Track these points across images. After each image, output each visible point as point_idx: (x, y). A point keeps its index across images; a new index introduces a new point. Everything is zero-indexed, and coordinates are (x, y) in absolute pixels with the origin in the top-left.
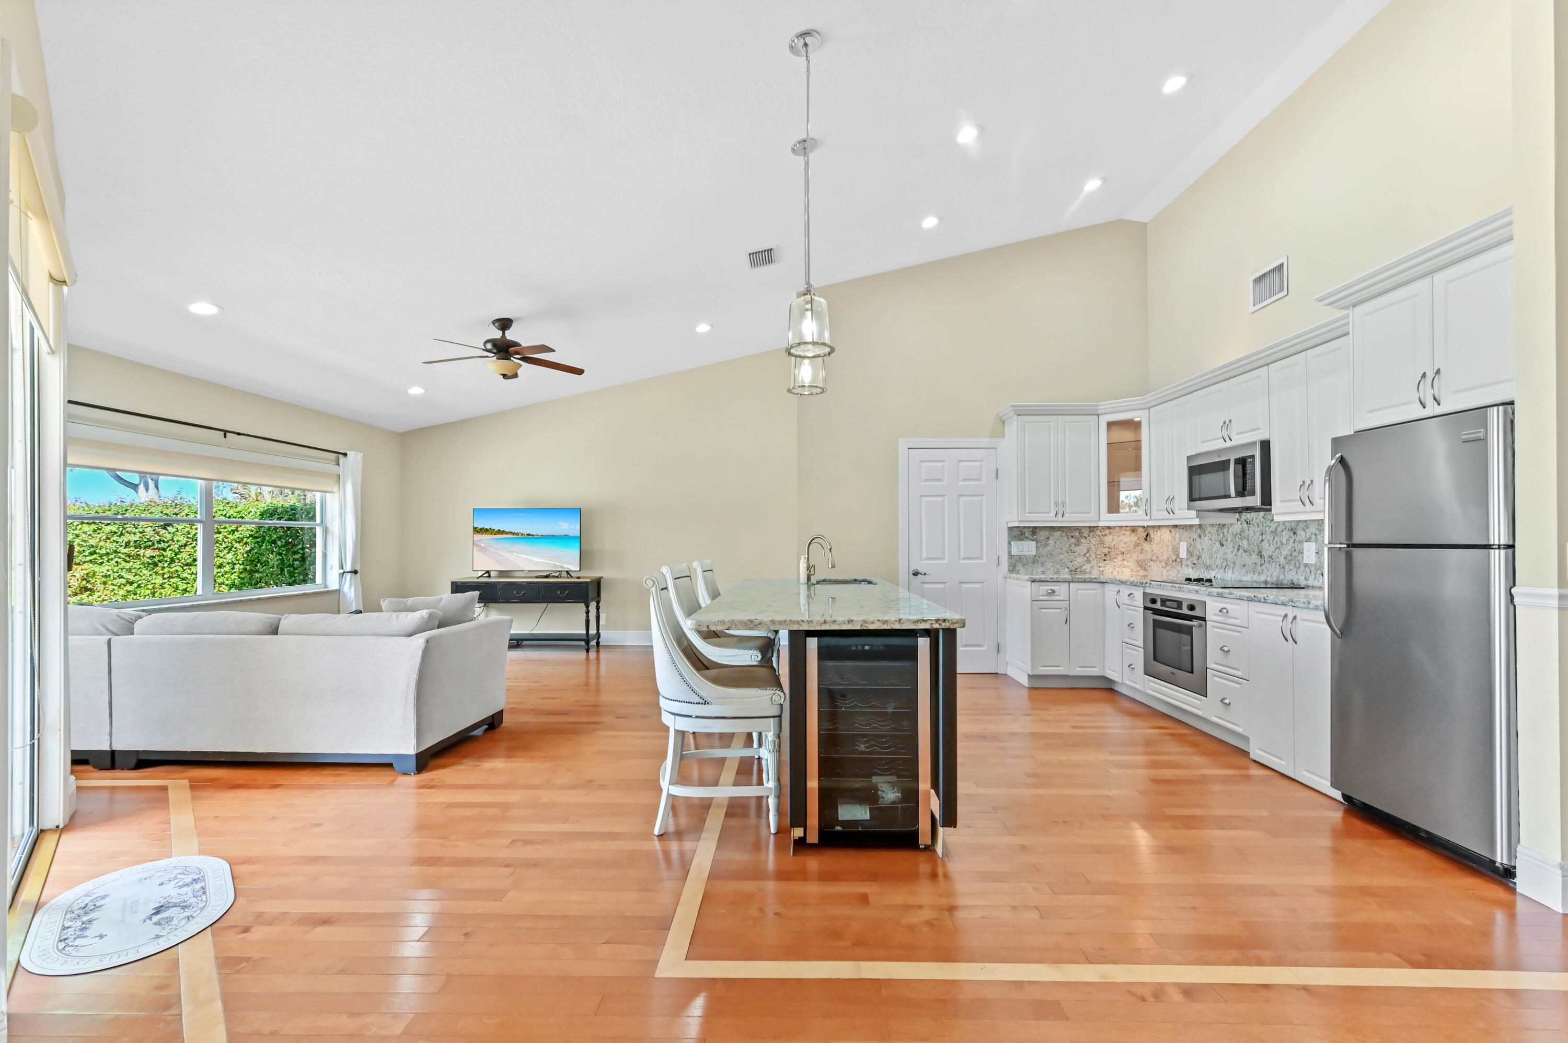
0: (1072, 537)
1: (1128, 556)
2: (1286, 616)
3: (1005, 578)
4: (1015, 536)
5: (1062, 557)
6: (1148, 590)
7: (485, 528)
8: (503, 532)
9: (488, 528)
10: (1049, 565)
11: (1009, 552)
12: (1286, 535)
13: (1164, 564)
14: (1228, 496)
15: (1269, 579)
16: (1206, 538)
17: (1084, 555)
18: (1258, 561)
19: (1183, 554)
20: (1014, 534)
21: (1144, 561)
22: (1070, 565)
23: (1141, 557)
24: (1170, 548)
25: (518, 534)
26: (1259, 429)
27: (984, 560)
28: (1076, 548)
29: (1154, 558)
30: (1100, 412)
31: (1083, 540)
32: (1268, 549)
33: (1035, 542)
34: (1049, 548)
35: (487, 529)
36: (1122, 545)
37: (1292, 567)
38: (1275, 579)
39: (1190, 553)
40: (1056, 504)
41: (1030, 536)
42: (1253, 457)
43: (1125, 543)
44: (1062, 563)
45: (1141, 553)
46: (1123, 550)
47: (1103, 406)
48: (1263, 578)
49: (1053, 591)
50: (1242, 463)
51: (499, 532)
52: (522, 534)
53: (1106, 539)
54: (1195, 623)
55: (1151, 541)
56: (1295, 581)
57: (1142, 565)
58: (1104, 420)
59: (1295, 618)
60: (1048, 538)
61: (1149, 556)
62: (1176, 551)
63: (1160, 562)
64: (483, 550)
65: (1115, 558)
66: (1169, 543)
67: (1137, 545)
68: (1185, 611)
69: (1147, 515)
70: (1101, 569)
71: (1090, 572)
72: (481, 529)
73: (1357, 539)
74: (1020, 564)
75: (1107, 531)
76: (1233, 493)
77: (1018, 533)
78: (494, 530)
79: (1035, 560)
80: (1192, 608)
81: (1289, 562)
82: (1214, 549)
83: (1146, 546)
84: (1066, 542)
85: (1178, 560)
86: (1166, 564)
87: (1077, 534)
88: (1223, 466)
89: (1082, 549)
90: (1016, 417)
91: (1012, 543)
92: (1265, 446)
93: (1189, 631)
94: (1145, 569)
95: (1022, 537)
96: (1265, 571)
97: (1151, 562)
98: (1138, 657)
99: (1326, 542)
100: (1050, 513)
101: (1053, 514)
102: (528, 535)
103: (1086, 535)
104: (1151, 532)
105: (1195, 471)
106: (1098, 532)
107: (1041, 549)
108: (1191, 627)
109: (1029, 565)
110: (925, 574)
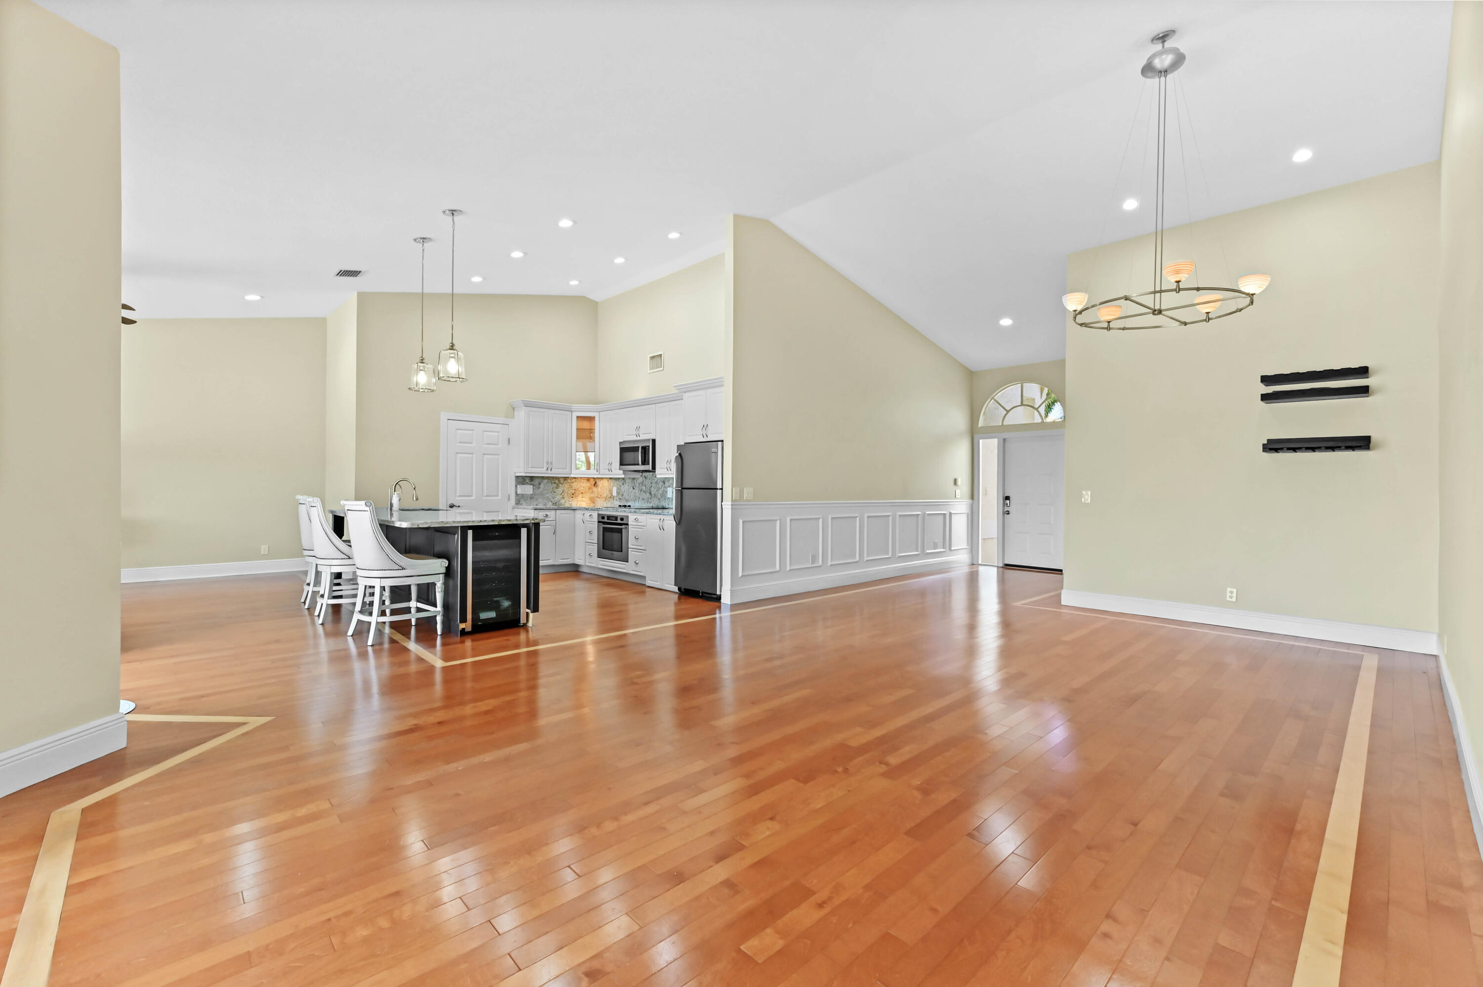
0: (554, 483)
1: (585, 495)
2: (660, 519)
3: (513, 508)
4: (520, 482)
5: (548, 495)
6: (600, 512)
10: (540, 500)
11: (516, 492)
12: (661, 484)
13: (604, 499)
14: (638, 464)
15: (654, 505)
16: (626, 485)
17: (561, 494)
18: (650, 496)
19: (615, 494)
20: (519, 480)
21: (593, 498)
22: (553, 500)
23: (592, 495)
24: (608, 490)
26: (651, 433)
27: (500, 497)
28: (557, 490)
29: (599, 496)
30: (573, 410)
31: (560, 485)
32: (653, 491)
33: (532, 486)
34: (540, 490)
36: (582, 488)
37: (663, 499)
38: (656, 505)
39: (618, 493)
40: (547, 463)
41: (529, 482)
42: (649, 446)
43: (584, 487)
44: (548, 499)
45: (592, 493)
46: (583, 491)
47: (575, 407)
48: (651, 505)
49: (547, 515)
50: (645, 449)
53: (573, 484)
54: (623, 527)
55: (597, 487)
56: (664, 506)
57: (592, 500)
58: (575, 414)
59: (664, 519)
60: (540, 484)
61: (596, 495)
62: (611, 491)
63: (602, 498)
65: (578, 496)
66: (607, 488)
67: (590, 488)
68: (619, 521)
69: (597, 471)
70: (570, 503)
71: (564, 504)
73: (684, 487)
74: (522, 499)
75: (574, 480)
76: (640, 464)
77: (521, 480)
79: (532, 497)
80: (622, 519)
81: (662, 497)
82: (630, 491)
83: (595, 489)
84: (551, 486)
85: (612, 497)
86: (605, 499)
87: (557, 481)
88: (635, 449)
89: (560, 490)
90: (522, 407)
91: (518, 486)
92: (654, 441)
93: (620, 531)
94: (594, 503)
95: (525, 482)
96: (652, 502)
97: (598, 499)
98: (594, 549)
99: (674, 487)
100: (543, 468)
101: (545, 469)
103: (562, 482)
104: (597, 481)
105: (623, 450)
106: (569, 481)
107: (535, 490)
108: (622, 529)
109: (529, 500)
110: (459, 506)
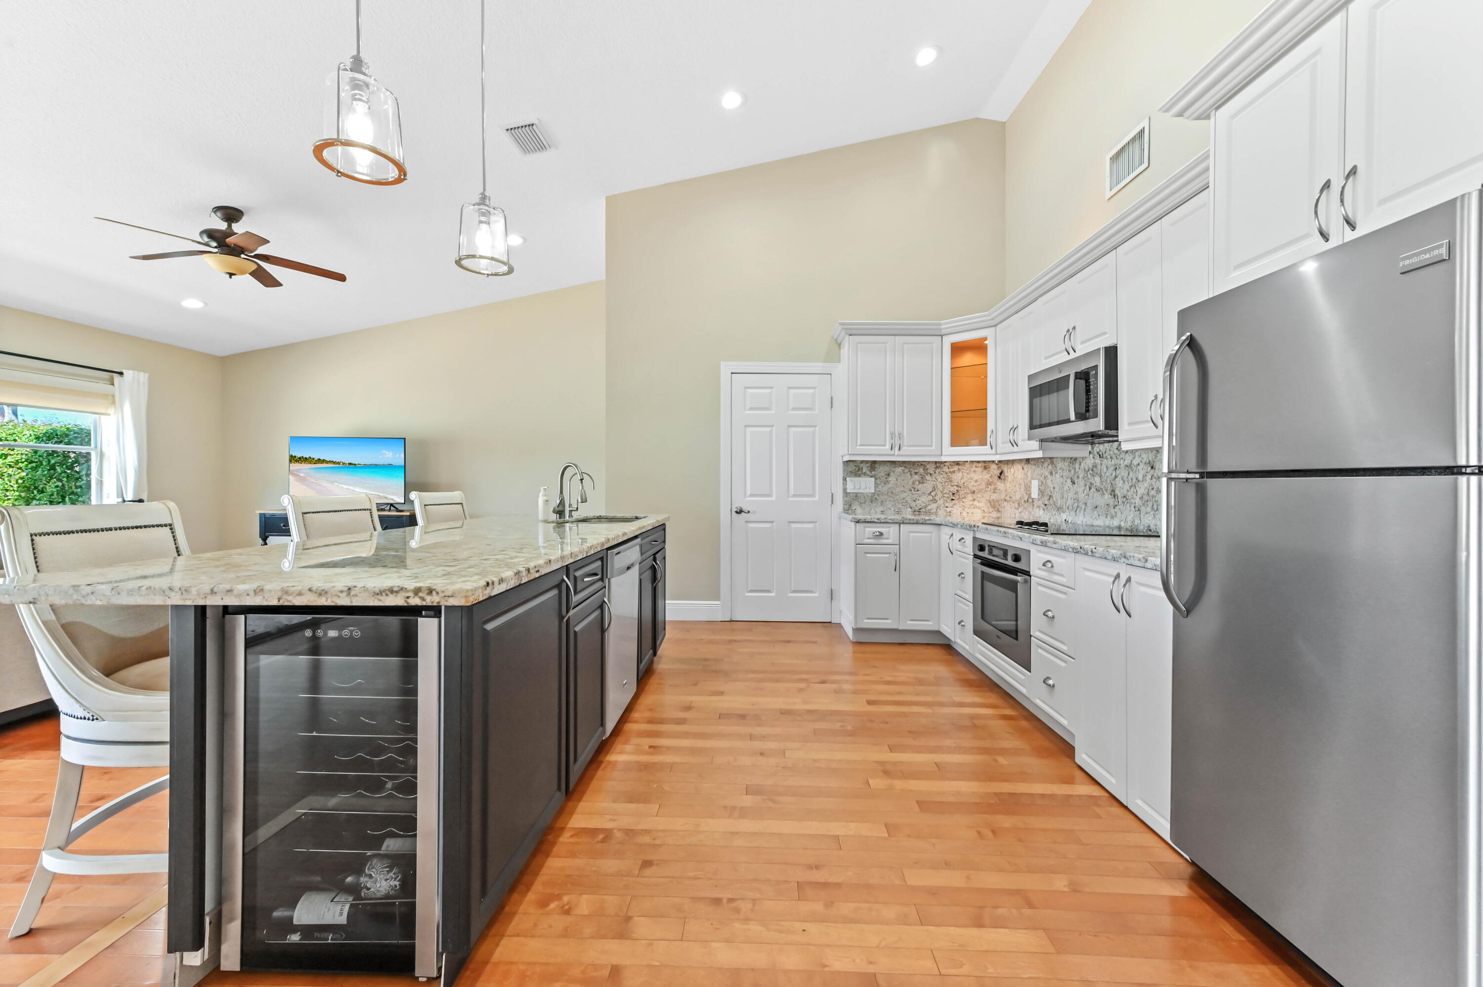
0: (916, 473)
1: (979, 495)
2: (1118, 576)
3: (840, 518)
4: (851, 472)
5: (904, 495)
6: (979, 535)
7: (304, 457)
8: (324, 461)
9: (308, 457)
10: (889, 504)
11: (845, 490)
12: (1142, 470)
13: (1016, 505)
14: (1068, 421)
15: (1122, 524)
16: (1057, 475)
17: (930, 494)
18: (1111, 501)
19: (1035, 494)
20: (851, 470)
21: (998, 501)
22: (913, 504)
23: (994, 497)
24: (1023, 486)
25: (339, 463)
26: (1105, 333)
27: (817, 498)
28: (920, 486)
29: (1008, 498)
30: (943, 332)
31: (928, 477)
32: (1122, 488)
33: (873, 479)
34: (889, 486)
35: (306, 458)
36: (973, 483)
37: (1149, 509)
38: (1129, 524)
39: (1041, 492)
40: (892, 435)
41: (868, 472)
42: (1096, 367)
43: (976, 481)
44: (905, 503)
45: (994, 492)
46: (974, 489)
47: (946, 325)
48: (1116, 523)
49: (881, 534)
50: (1085, 377)
51: (319, 461)
52: (344, 464)
53: (954, 476)
54: (1019, 578)
55: (1005, 479)
56: (1152, 527)
57: (995, 506)
58: (948, 341)
59: (1129, 580)
60: (889, 475)
61: (1003, 496)
62: (1028, 489)
63: (1013, 502)
64: (302, 480)
65: (965, 498)
66: (1022, 482)
67: (989, 484)
68: (1010, 562)
69: (992, 449)
70: (948, 510)
71: (936, 512)
72: (300, 458)
73: (1211, 468)
74: (857, 503)
75: (956, 468)
76: (1073, 417)
77: (854, 468)
78: (314, 459)
79: (873, 499)
80: (1017, 558)
81: (1145, 503)
82: (1066, 488)
83: (1000, 485)
84: (909, 479)
85: (1030, 501)
86: (1019, 504)
87: (921, 470)
88: (1060, 384)
89: (928, 486)
90: (847, 336)
91: (848, 479)
92: (1111, 353)
93: (1012, 587)
94: (998, 511)
95: (860, 472)
96: (1119, 513)
97: (1005, 503)
98: (967, 612)
99: (1165, 470)
100: (885, 445)
101: (888, 447)
102: (350, 464)
103: (931, 472)
104: (1005, 468)
105: (1037, 392)
106: (946, 469)
107: (880, 487)
108: (1015, 583)
109: (867, 503)
110: (749, 512)
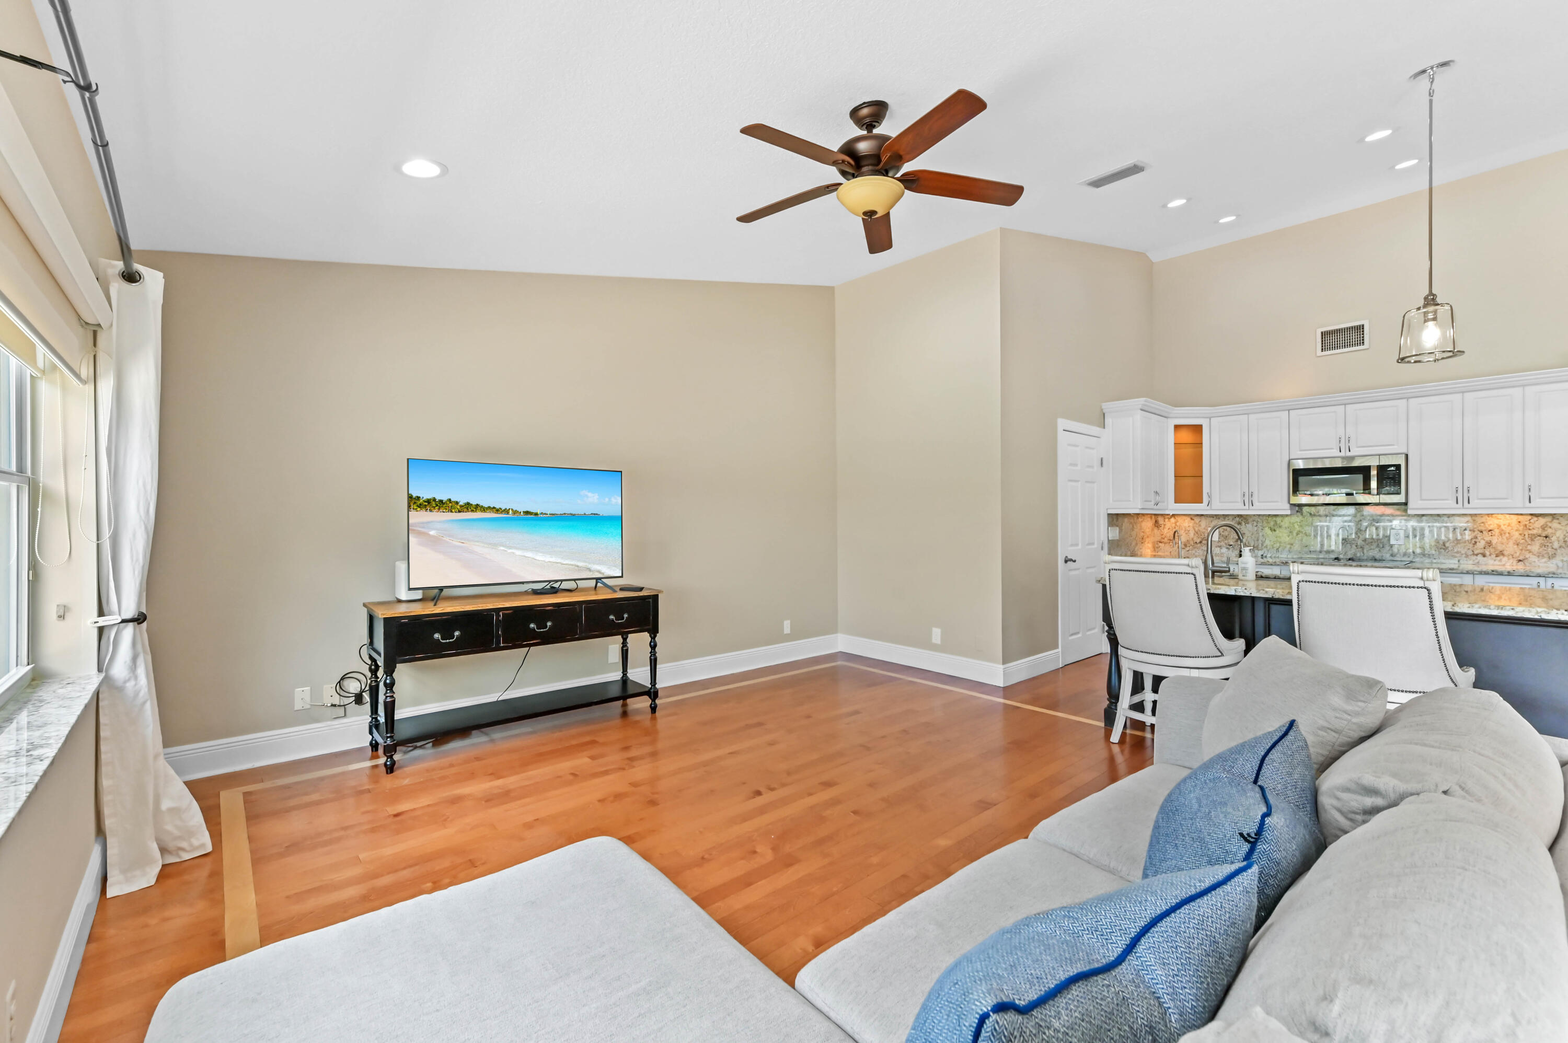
4: (1109, 523)
7: (438, 498)
8: (477, 508)
9: (445, 499)
11: (1107, 538)
25: (506, 511)
30: (1170, 415)
33: (1119, 528)
35: (441, 501)
41: (1117, 523)
42: (1398, 466)
51: (468, 507)
52: (515, 512)
58: (1173, 421)
60: (1125, 525)
64: (434, 543)
72: (428, 501)
77: (1111, 520)
78: (457, 503)
91: (1109, 529)
92: (1406, 458)
95: (1114, 523)
102: (527, 513)
